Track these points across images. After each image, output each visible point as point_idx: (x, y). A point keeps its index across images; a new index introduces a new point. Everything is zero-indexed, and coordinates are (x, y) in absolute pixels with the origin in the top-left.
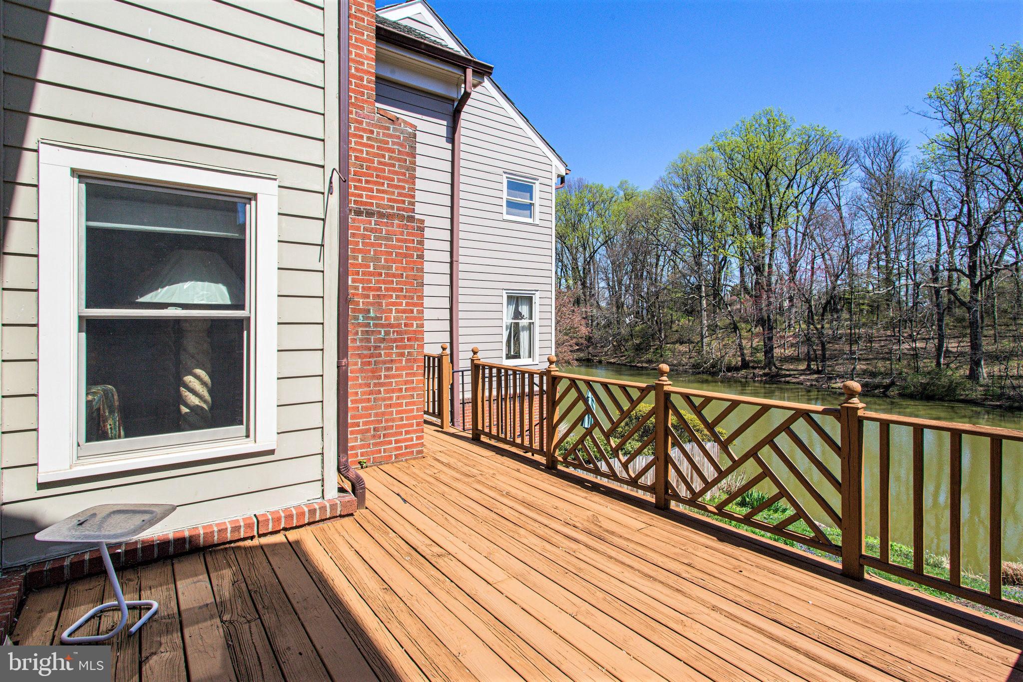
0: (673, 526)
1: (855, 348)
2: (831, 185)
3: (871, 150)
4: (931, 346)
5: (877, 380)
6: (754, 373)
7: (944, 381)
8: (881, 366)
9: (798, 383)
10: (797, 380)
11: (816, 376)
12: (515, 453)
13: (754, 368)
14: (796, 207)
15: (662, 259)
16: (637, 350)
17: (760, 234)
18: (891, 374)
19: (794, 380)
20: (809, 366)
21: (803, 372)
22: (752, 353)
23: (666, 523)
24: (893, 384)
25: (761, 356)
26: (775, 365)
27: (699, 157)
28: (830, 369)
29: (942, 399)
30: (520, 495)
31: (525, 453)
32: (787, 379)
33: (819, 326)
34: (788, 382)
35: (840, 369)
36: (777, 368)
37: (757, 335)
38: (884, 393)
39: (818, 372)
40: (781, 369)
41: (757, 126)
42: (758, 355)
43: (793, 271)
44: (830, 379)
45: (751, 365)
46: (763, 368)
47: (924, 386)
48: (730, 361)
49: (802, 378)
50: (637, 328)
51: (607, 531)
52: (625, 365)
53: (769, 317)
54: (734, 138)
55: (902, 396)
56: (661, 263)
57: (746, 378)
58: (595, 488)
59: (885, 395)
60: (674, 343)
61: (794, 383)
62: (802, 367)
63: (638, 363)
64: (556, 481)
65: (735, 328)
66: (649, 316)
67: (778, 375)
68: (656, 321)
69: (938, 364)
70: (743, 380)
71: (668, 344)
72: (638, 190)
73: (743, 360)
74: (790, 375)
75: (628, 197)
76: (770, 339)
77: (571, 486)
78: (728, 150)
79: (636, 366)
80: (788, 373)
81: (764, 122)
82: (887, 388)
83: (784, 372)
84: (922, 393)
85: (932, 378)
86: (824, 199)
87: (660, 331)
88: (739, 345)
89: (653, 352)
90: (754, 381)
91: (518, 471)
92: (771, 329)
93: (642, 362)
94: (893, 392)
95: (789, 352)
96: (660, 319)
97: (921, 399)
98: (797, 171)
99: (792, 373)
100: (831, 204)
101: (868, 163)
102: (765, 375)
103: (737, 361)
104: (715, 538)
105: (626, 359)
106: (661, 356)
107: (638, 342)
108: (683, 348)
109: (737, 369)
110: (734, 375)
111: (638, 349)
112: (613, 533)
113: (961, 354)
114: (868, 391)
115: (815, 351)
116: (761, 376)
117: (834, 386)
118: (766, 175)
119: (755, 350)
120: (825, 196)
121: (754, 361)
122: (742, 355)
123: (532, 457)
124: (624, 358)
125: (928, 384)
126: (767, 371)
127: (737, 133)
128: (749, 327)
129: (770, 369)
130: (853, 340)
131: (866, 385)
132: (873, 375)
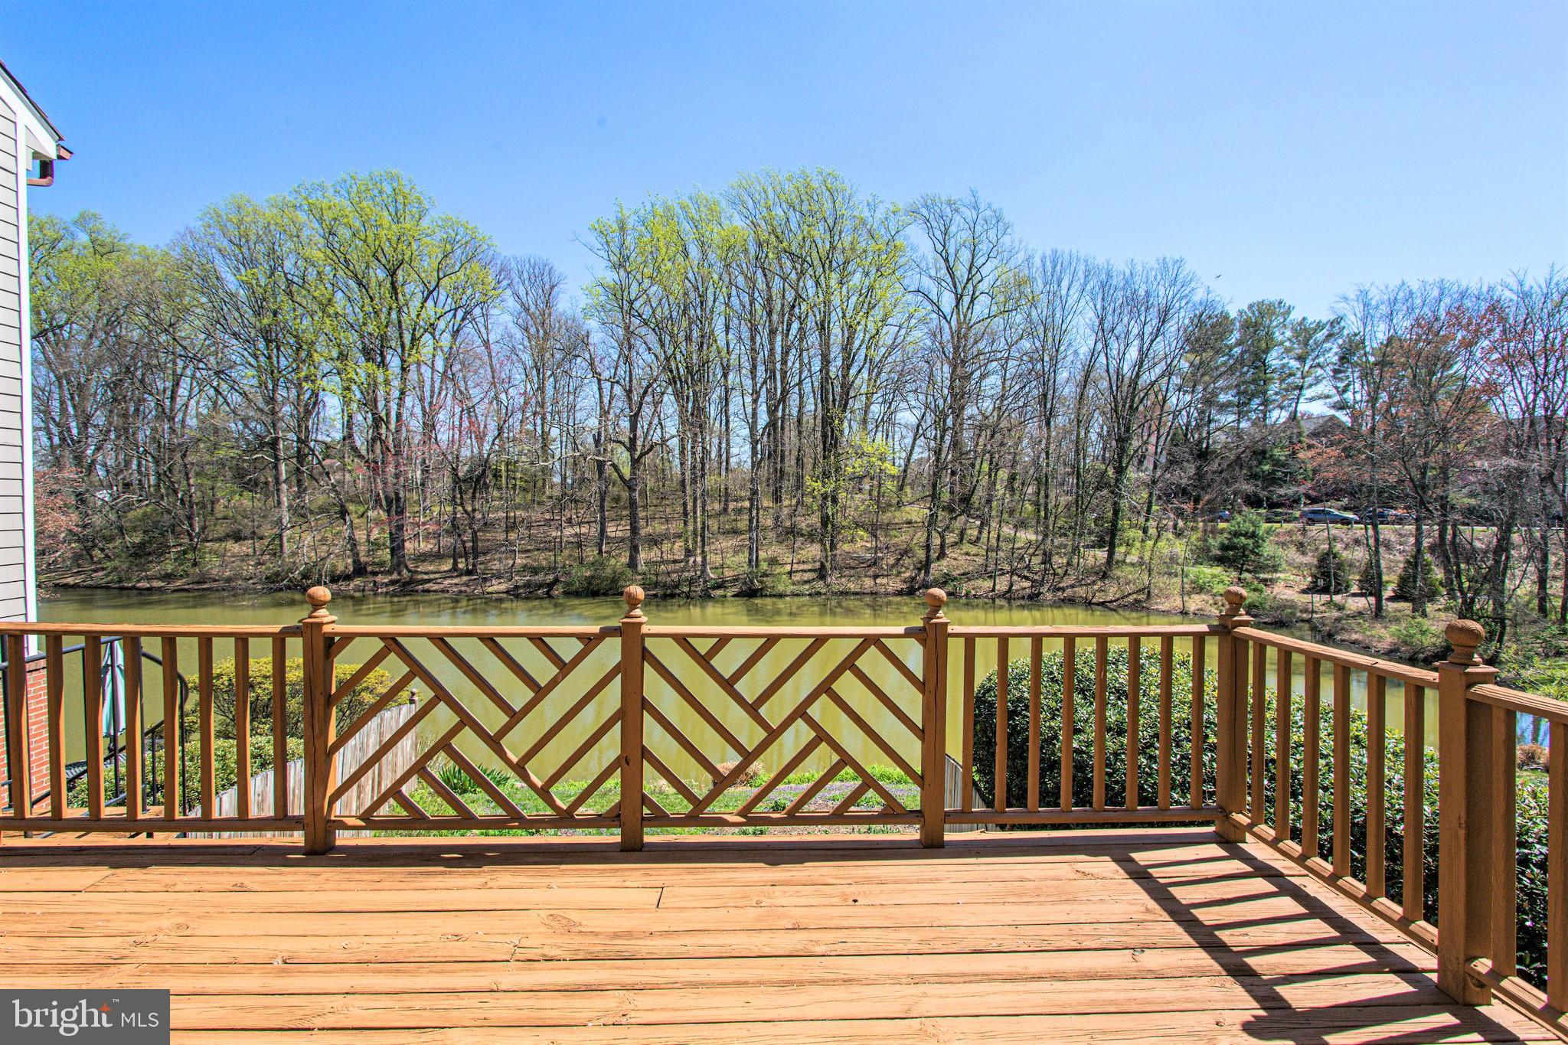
0: (690, 871)
1: (513, 536)
2: (477, 311)
3: (526, 275)
4: (594, 531)
5: (540, 578)
6: (375, 582)
7: (609, 571)
8: (543, 559)
9: (443, 591)
10: (442, 586)
11: (465, 578)
12: (170, 848)
13: (375, 574)
14: (433, 335)
15: (185, 383)
16: (136, 555)
17: (383, 364)
18: (555, 568)
19: (436, 587)
20: (455, 563)
21: (448, 575)
22: (369, 551)
23: (673, 872)
24: (556, 581)
25: (385, 555)
26: (406, 567)
27: (270, 213)
28: (482, 567)
29: (605, 594)
30: (332, 947)
31: (132, 837)
32: (426, 586)
33: (469, 509)
34: (428, 591)
35: (496, 566)
36: (409, 571)
37: (378, 522)
38: (548, 593)
39: (469, 573)
40: (416, 572)
41: (376, 192)
42: (380, 553)
43: (430, 427)
44: (485, 580)
45: (369, 569)
46: (390, 573)
47: (590, 580)
48: (334, 566)
49: (446, 582)
50: (131, 515)
51: (616, 935)
52: (108, 588)
53: (397, 494)
54: (336, 200)
55: (567, 594)
56: (183, 391)
57: (363, 590)
58: (473, 858)
59: (549, 596)
60: (220, 540)
61: (435, 591)
62: (447, 566)
63: (139, 581)
64: (376, 877)
65: (343, 513)
66: (163, 491)
67: (411, 582)
68: (182, 501)
69: (600, 552)
70: (358, 594)
71: (208, 541)
72: (129, 242)
73: (356, 562)
74: (429, 581)
75: (102, 249)
76: (400, 528)
77: (421, 873)
78: (328, 215)
79: (134, 588)
80: (426, 577)
81: (388, 189)
82: (551, 586)
83: (420, 577)
84: (587, 588)
85: (596, 570)
86: (468, 329)
87: (190, 518)
88: (350, 538)
89: (175, 560)
90: (376, 594)
91: (241, 889)
92: (401, 512)
93: (149, 579)
94: (558, 591)
95: (425, 546)
96: (191, 496)
97: (587, 596)
98: (439, 279)
99: (432, 576)
100: (476, 338)
101: (522, 292)
102: (393, 583)
103: (345, 564)
104: (762, 865)
105: (106, 575)
106: (195, 564)
107: (137, 540)
108: (245, 548)
109: (348, 578)
110: (342, 588)
111: (139, 553)
112: (629, 934)
113: (622, 540)
114: (530, 592)
115: (464, 542)
116: (387, 585)
117: (490, 590)
118: (392, 273)
119: (376, 545)
120: (470, 325)
121: (374, 563)
122: (356, 555)
123: (150, 842)
124: (100, 574)
125: (592, 577)
126: (395, 576)
127: (343, 192)
128: (361, 510)
129: (399, 574)
130: (511, 526)
131: (527, 585)
132: (535, 571)
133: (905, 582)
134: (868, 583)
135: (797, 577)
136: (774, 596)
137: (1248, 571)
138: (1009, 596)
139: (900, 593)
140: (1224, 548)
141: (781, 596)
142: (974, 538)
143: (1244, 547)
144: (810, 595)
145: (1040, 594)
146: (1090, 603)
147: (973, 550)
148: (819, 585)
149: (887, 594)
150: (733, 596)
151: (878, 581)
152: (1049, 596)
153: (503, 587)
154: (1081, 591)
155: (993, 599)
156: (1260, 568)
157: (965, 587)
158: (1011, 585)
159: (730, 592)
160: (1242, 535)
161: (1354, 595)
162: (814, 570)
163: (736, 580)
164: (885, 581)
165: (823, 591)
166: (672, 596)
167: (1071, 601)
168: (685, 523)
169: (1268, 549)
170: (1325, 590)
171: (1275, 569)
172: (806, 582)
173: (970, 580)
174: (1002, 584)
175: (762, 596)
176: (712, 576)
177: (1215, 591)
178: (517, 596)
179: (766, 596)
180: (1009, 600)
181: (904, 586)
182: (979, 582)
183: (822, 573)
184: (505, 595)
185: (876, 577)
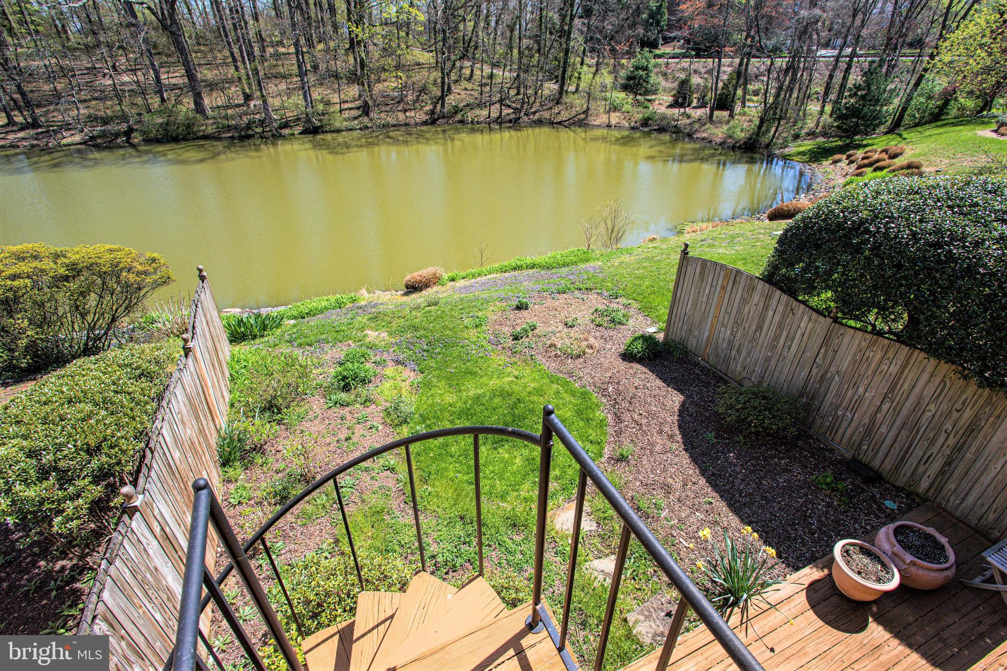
4: (150, 78)
5: (112, 127)
7: (180, 118)
8: (106, 109)
11: (30, 132)
18: (125, 118)
20: (10, 117)
24: (131, 129)
28: (43, 120)
29: (185, 139)
38: (128, 142)
39: (31, 126)
44: (54, 133)
47: (165, 126)
49: (10, 137)
55: (148, 141)
59: (130, 144)
82: (128, 134)
84: (166, 135)
85: (167, 117)
94: (137, 138)
97: (168, 142)
113: (183, 87)
114: (109, 142)
117: (64, 142)
125: (167, 124)
131: (103, 134)
132: (105, 121)
133: (427, 114)
134: (401, 116)
135: (346, 115)
136: (333, 131)
137: (640, 94)
138: (500, 121)
139: (425, 123)
140: (629, 78)
141: (338, 131)
142: (468, 76)
143: (641, 77)
144: (360, 129)
145: (519, 118)
146: (553, 123)
147: (469, 86)
148: (365, 120)
149: (416, 124)
150: (300, 134)
151: (408, 114)
152: (526, 119)
153: (78, 138)
154: (546, 115)
155: (489, 124)
156: (647, 92)
157: (470, 116)
158: (501, 113)
159: (297, 130)
160: (640, 68)
161: (695, 108)
162: (358, 108)
163: (299, 119)
164: (413, 114)
165: (369, 125)
166: (249, 137)
167: (539, 123)
168: (237, 69)
169: (653, 79)
170: (682, 105)
171: (655, 92)
172: (356, 118)
173: (472, 109)
174: (495, 111)
175: (323, 132)
176: (275, 117)
177: (624, 109)
178: (98, 147)
179: (326, 132)
180: (500, 124)
181: (428, 117)
182: (477, 112)
183: (365, 110)
184: (83, 146)
185: (405, 111)
